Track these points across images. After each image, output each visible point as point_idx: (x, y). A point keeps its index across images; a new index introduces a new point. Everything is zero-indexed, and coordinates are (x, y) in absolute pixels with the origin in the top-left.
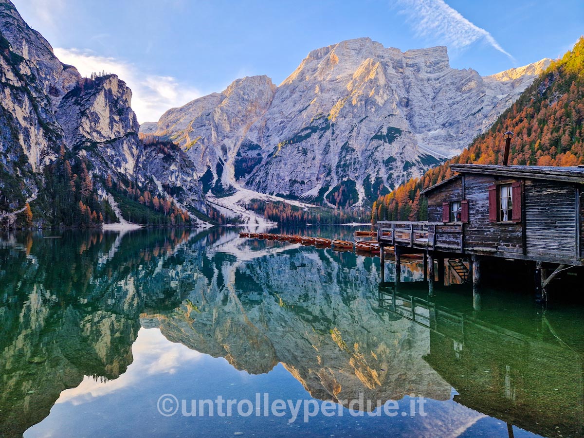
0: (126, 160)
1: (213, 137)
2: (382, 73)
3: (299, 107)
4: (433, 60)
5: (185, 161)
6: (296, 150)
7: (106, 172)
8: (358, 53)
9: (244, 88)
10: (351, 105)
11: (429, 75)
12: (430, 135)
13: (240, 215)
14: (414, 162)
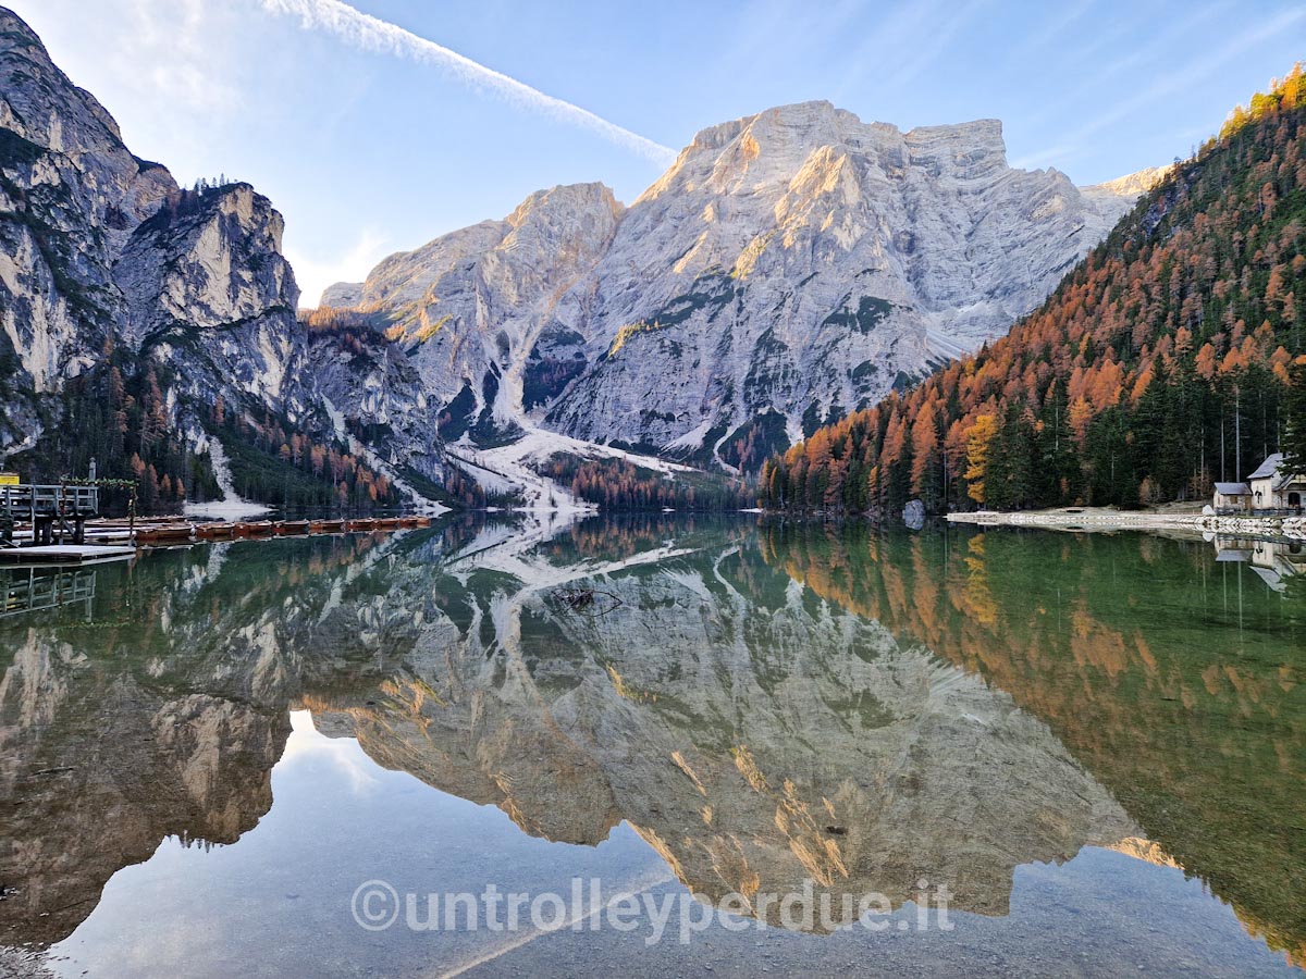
0: (264, 365)
1: (479, 315)
2: (852, 179)
3: (670, 251)
4: (970, 149)
5: (399, 368)
6: (658, 344)
7: (216, 391)
8: (803, 135)
9: (552, 209)
10: (780, 248)
11: (961, 183)
12: (960, 315)
13: (521, 487)
14: (917, 373)
